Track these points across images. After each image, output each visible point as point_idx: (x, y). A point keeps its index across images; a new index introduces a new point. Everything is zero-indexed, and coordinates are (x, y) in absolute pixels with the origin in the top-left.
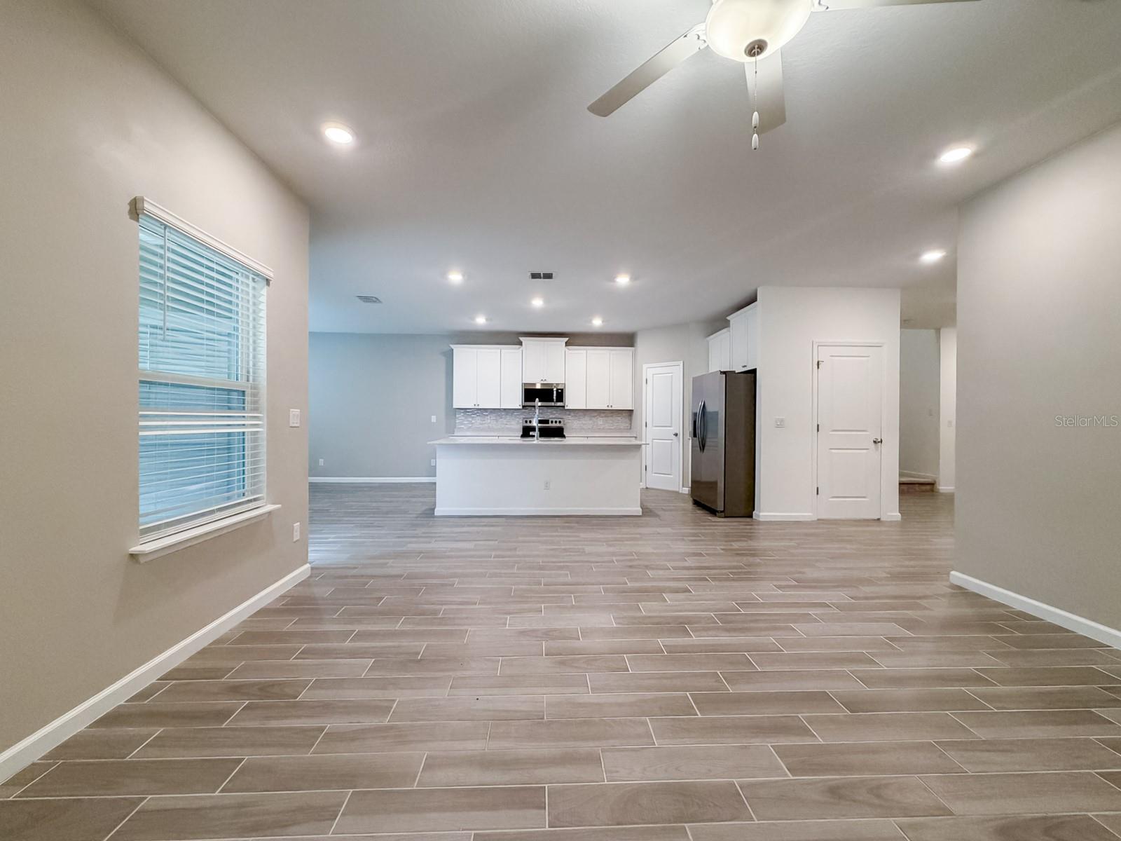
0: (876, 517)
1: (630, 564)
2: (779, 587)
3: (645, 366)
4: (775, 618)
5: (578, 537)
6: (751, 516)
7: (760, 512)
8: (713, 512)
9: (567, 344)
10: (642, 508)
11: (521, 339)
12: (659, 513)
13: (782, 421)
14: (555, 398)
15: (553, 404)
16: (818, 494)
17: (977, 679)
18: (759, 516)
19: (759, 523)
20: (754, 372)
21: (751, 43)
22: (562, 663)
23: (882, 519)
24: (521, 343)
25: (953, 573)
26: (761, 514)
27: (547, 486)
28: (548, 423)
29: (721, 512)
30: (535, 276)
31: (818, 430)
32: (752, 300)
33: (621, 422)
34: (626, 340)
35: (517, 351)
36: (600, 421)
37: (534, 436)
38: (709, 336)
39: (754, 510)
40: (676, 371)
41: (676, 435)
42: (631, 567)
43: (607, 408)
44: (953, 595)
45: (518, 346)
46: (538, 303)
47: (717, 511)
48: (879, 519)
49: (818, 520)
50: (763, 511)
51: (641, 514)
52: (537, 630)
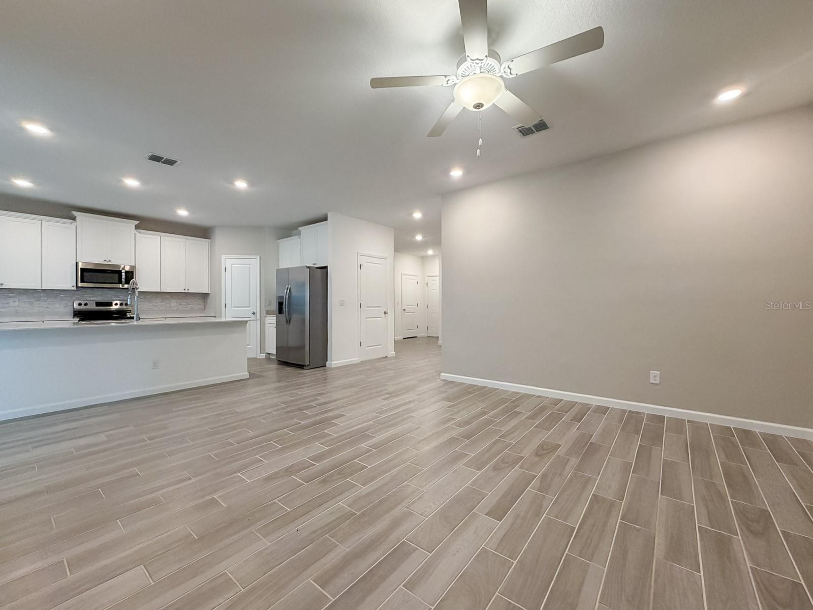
0: (385, 356)
1: (286, 410)
2: (384, 399)
3: (223, 257)
4: (395, 416)
5: (216, 403)
6: (325, 366)
7: (332, 361)
8: (301, 367)
9: (137, 227)
10: (249, 372)
11: (75, 213)
12: (264, 374)
13: (343, 301)
14: (123, 280)
15: (121, 286)
16: (361, 345)
17: (484, 413)
18: (331, 364)
19: (331, 369)
20: (326, 268)
21: (480, 103)
22: (324, 482)
23: (388, 356)
24: (74, 219)
25: (442, 374)
26: (333, 363)
27: (155, 365)
28: (112, 306)
29: (308, 365)
30: (155, 158)
31: (360, 307)
32: (325, 219)
33: (197, 304)
34: (202, 232)
35: (69, 226)
36: (174, 303)
37: (132, 318)
38: (279, 239)
39: (327, 361)
40: (254, 263)
41: (254, 313)
42: (288, 412)
43: (183, 291)
44: (445, 385)
45: (70, 221)
46: (132, 183)
47: (305, 366)
48: (387, 357)
49: (362, 362)
50: (334, 361)
51: (248, 377)
52: (278, 472)
